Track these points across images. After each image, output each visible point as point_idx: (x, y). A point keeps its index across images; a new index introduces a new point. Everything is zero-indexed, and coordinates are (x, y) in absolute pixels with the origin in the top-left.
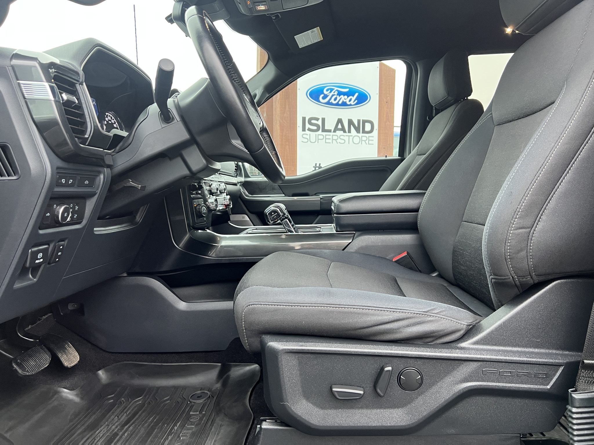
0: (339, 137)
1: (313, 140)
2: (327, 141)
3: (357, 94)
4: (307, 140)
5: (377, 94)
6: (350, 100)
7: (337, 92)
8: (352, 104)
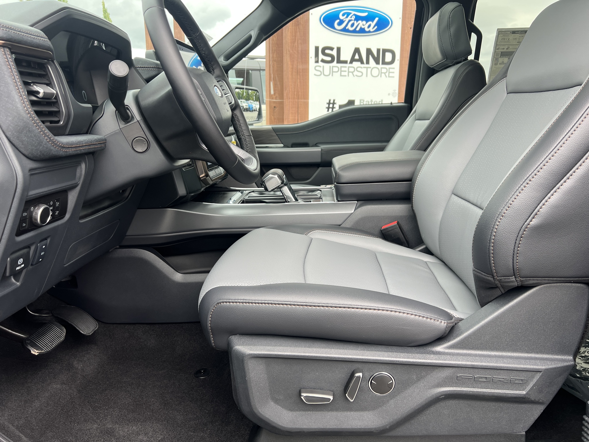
0: (356, 69)
1: (327, 72)
2: (343, 73)
3: (377, 19)
4: (319, 73)
5: (400, 18)
6: (369, 26)
7: (354, 17)
8: (372, 30)
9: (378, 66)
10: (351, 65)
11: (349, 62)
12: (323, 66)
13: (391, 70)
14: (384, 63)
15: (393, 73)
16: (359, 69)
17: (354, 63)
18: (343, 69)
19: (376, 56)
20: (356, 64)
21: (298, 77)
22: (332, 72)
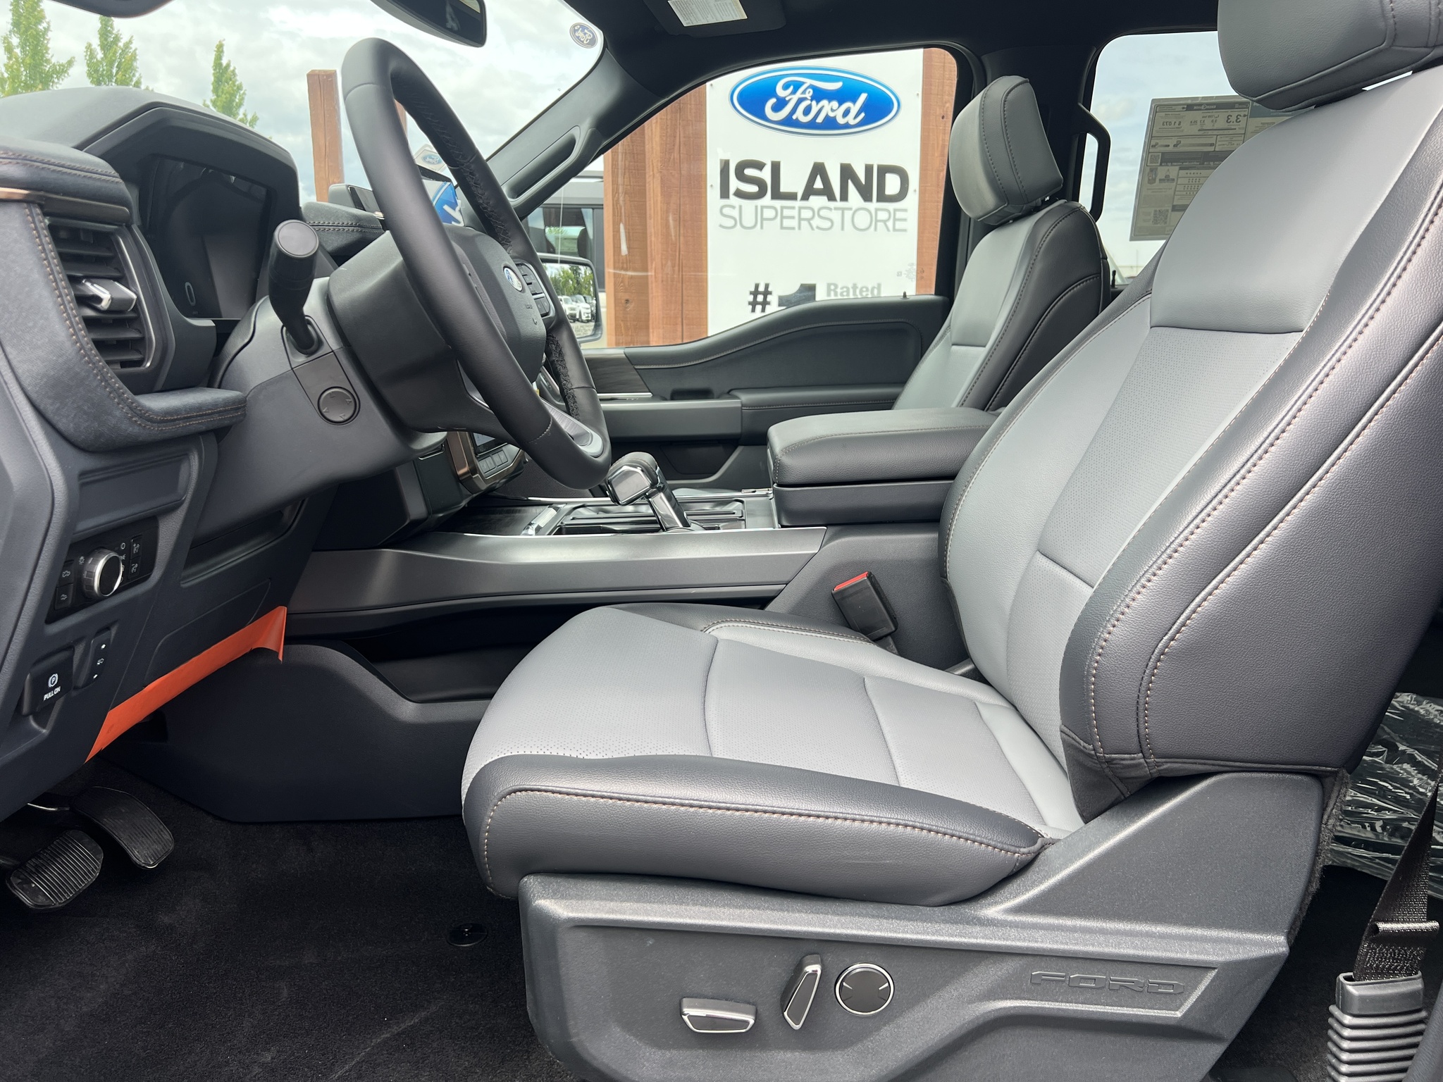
0: (817, 213)
1: (749, 220)
2: (787, 223)
3: (863, 97)
4: (731, 223)
5: (918, 94)
6: (846, 113)
7: (812, 91)
8: (852, 122)
9: (868, 205)
10: (804, 203)
11: (799, 196)
12: (740, 207)
13: (899, 215)
14: (882, 197)
15: (905, 220)
16: (823, 213)
17: (812, 198)
18: (786, 212)
19: (863, 180)
20: (817, 201)
21: (682, 232)
22: (761, 220)
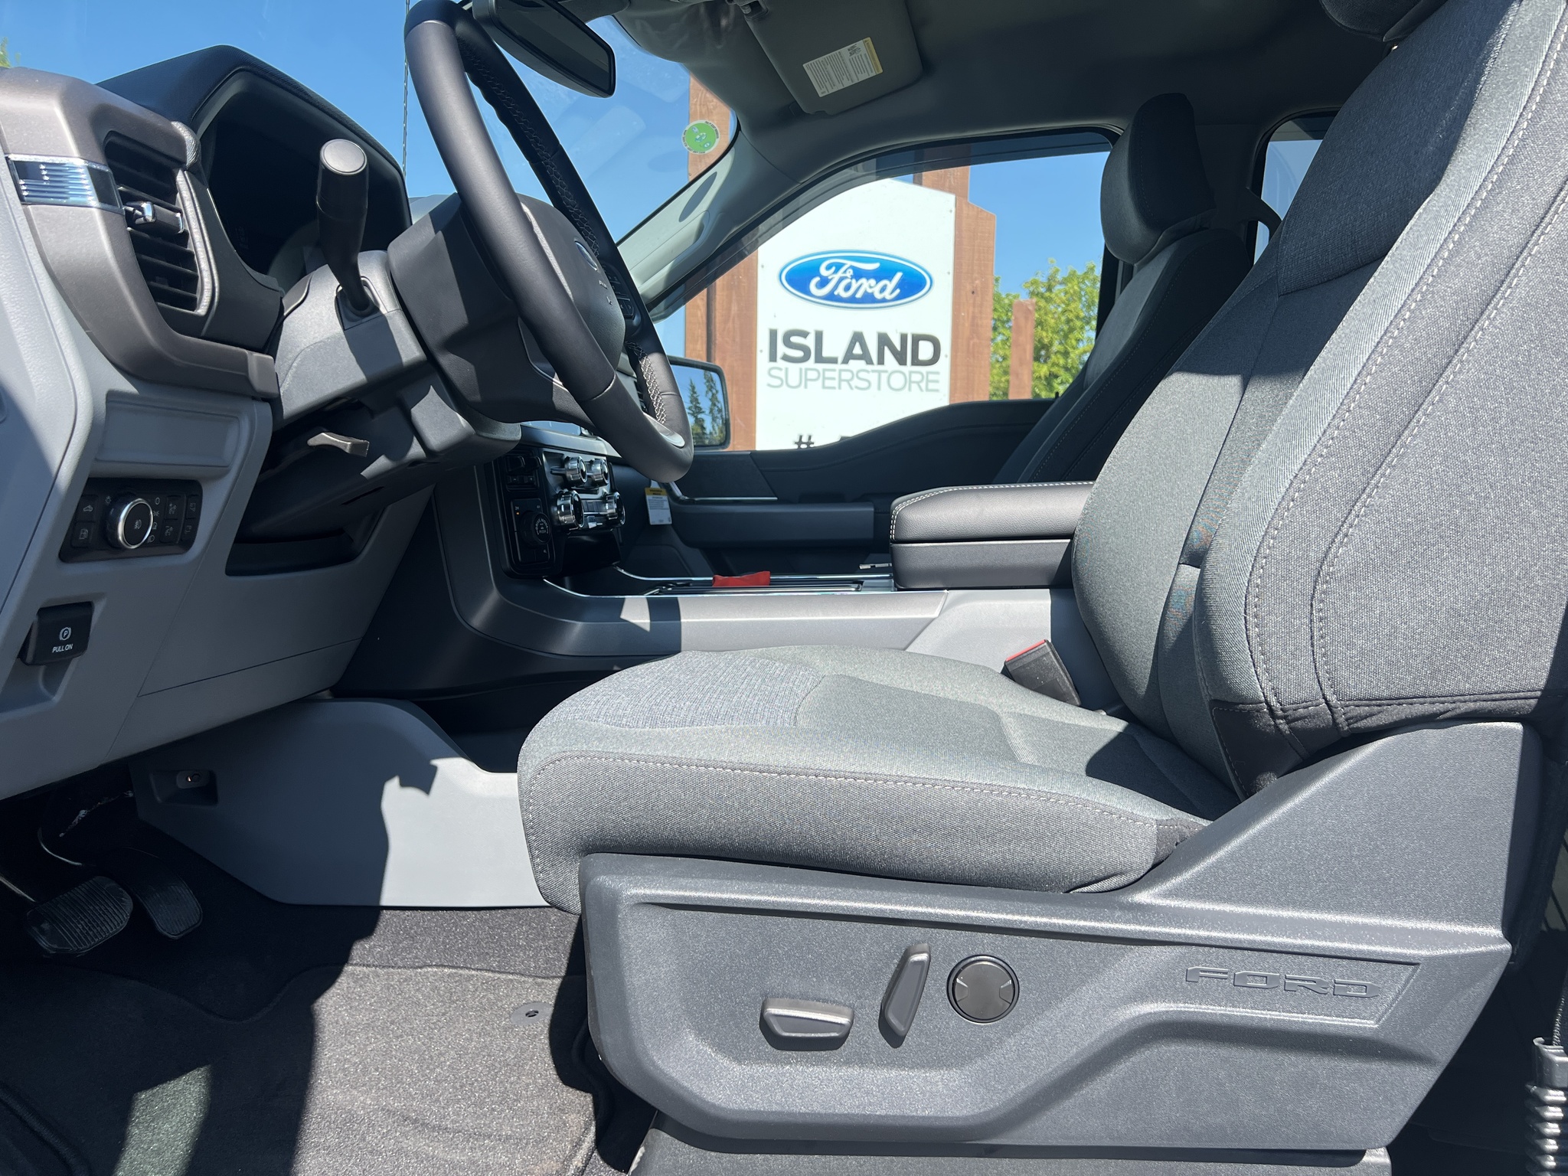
0: (856, 375)
1: (794, 379)
2: (828, 383)
3: (899, 275)
4: (778, 383)
5: (949, 273)
6: (883, 290)
7: (851, 271)
8: (888, 297)
9: (902, 368)
10: (844, 366)
11: (840, 360)
12: (787, 369)
13: (931, 378)
14: (916, 362)
16: (861, 375)
17: (851, 362)
18: (828, 374)
19: (898, 348)
20: (856, 365)
22: (804, 381)
